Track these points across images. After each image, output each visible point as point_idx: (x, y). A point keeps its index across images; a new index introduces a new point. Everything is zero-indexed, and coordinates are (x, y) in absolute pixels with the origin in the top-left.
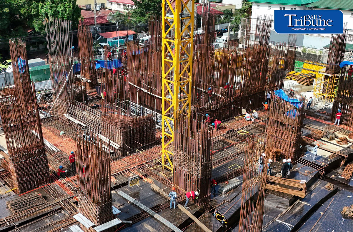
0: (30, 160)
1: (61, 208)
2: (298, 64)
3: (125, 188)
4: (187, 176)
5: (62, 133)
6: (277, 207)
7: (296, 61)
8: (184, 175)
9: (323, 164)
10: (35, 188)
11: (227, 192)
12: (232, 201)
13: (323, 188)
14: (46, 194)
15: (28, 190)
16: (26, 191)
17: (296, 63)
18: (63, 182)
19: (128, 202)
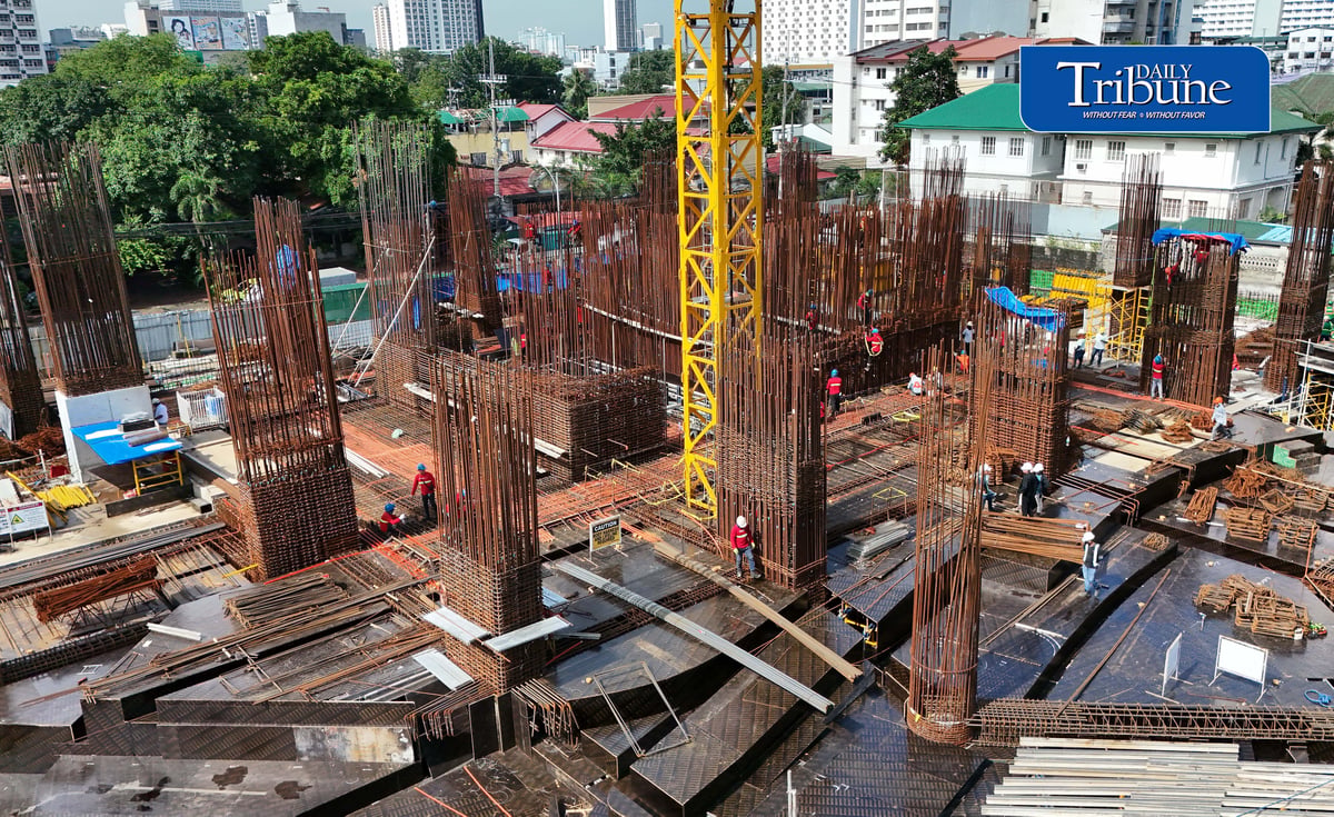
1: (392, 610)
2: (1039, 278)
3: (581, 556)
4: (759, 506)
5: (396, 433)
6: (1015, 593)
7: (1034, 271)
8: (750, 505)
9: (1132, 485)
10: (314, 563)
11: (873, 555)
12: (889, 578)
13: (1136, 545)
14: (345, 578)
15: (291, 571)
16: (285, 572)
17: (1032, 277)
18: (396, 547)
19: (590, 589)
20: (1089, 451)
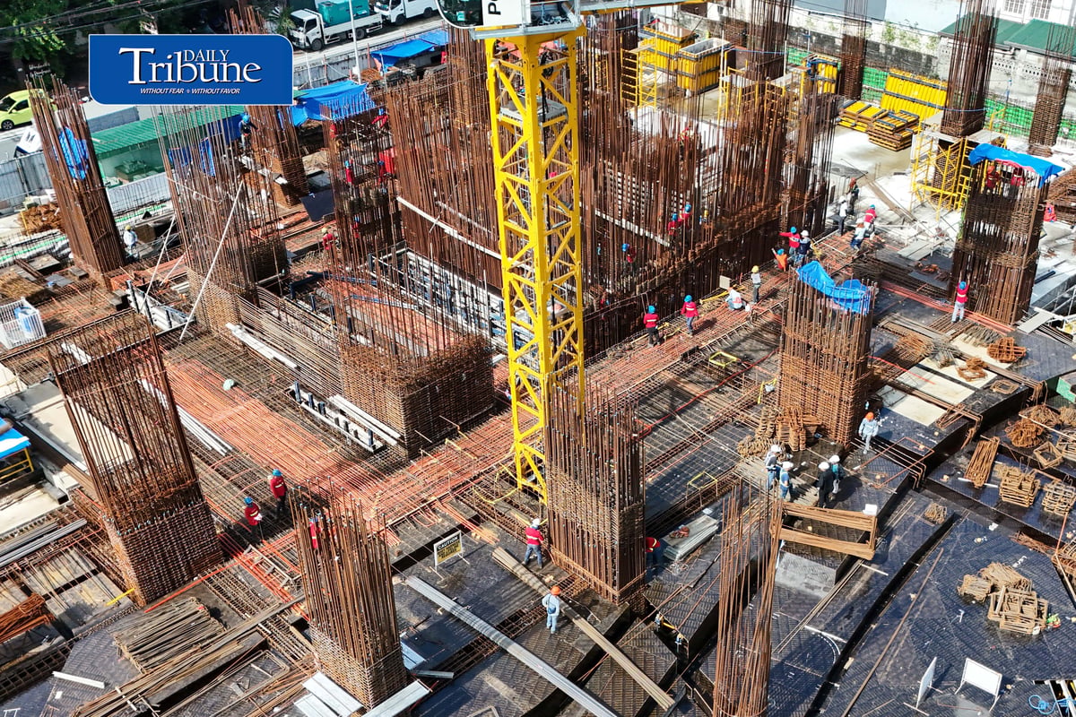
0: (162, 519)
1: (264, 645)
2: (872, 75)
3: (426, 564)
4: (585, 535)
5: (228, 384)
6: (807, 586)
7: (867, 69)
8: (578, 532)
9: (922, 447)
10: (185, 583)
12: (699, 586)
13: (919, 518)
14: (217, 601)
15: (165, 594)
16: (161, 596)
17: (866, 74)
18: (257, 560)
19: (439, 611)
20: (890, 396)
